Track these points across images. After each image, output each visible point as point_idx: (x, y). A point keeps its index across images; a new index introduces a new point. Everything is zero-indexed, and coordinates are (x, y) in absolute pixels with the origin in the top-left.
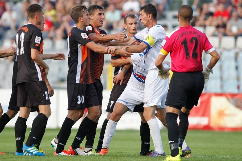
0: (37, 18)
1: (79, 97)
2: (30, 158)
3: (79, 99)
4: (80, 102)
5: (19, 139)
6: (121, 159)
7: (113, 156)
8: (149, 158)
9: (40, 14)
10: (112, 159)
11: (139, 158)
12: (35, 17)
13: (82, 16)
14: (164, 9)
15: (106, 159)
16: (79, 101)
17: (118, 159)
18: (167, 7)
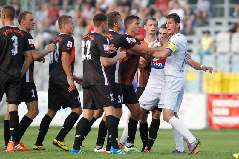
0: (103, 26)
1: (119, 96)
2: (82, 156)
3: (120, 99)
4: (120, 102)
5: (78, 136)
6: (167, 157)
7: (159, 153)
8: (193, 156)
9: (106, 23)
10: (158, 156)
11: (184, 156)
12: (101, 25)
13: (117, 22)
14: (207, 16)
15: (153, 156)
16: (119, 100)
17: (164, 157)
18: (210, 14)
